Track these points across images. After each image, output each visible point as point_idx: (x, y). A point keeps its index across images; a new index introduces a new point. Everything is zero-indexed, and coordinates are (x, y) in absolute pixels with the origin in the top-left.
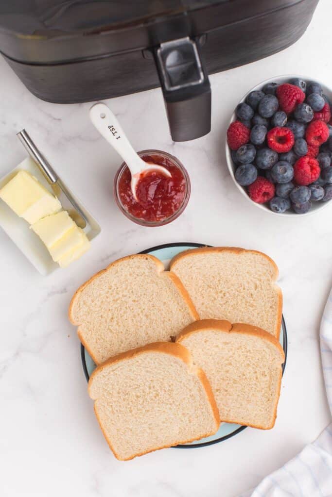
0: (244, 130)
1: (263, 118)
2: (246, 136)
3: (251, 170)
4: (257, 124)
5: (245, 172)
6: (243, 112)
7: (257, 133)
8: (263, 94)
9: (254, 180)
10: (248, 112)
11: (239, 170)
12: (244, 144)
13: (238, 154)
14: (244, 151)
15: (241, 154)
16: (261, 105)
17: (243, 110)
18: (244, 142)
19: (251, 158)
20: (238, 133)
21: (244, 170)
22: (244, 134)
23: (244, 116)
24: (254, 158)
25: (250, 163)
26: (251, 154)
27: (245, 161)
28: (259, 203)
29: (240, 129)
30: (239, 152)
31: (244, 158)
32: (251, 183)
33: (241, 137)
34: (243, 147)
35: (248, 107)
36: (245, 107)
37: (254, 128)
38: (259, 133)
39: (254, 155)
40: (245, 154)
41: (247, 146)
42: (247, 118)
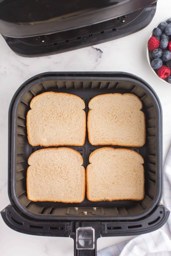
0: (157, 41)
1: (167, 35)
2: (158, 44)
3: (160, 61)
4: (164, 38)
5: (157, 62)
6: (157, 32)
7: (164, 42)
8: (167, 24)
9: (161, 66)
10: (159, 32)
11: (153, 61)
12: (156, 48)
13: (154, 53)
14: (157, 51)
15: (155, 53)
16: (166, 29)
17: (157, 31)
18: (157, 47)
19: (160, 55)
20: (154, 42)
21: (156, 61)
22: (157, 43)
23: (157, 34)
24: (161, 55)
25: (160, 58)
26: (160, 53)
27: (157, 56)
28: (162, 78)
29: (155, 40)
30: (154, 52)
31: (156, 55)
32: (159, 68)
33: (155, 44)
34: (156, 50)
35: (160, 30)
36: (158, 29)
37: (162, 40)
38: (165, 42)
39: (161, 54)
40: (157, 53)
41: (158, 49)
42: (159, 35)
